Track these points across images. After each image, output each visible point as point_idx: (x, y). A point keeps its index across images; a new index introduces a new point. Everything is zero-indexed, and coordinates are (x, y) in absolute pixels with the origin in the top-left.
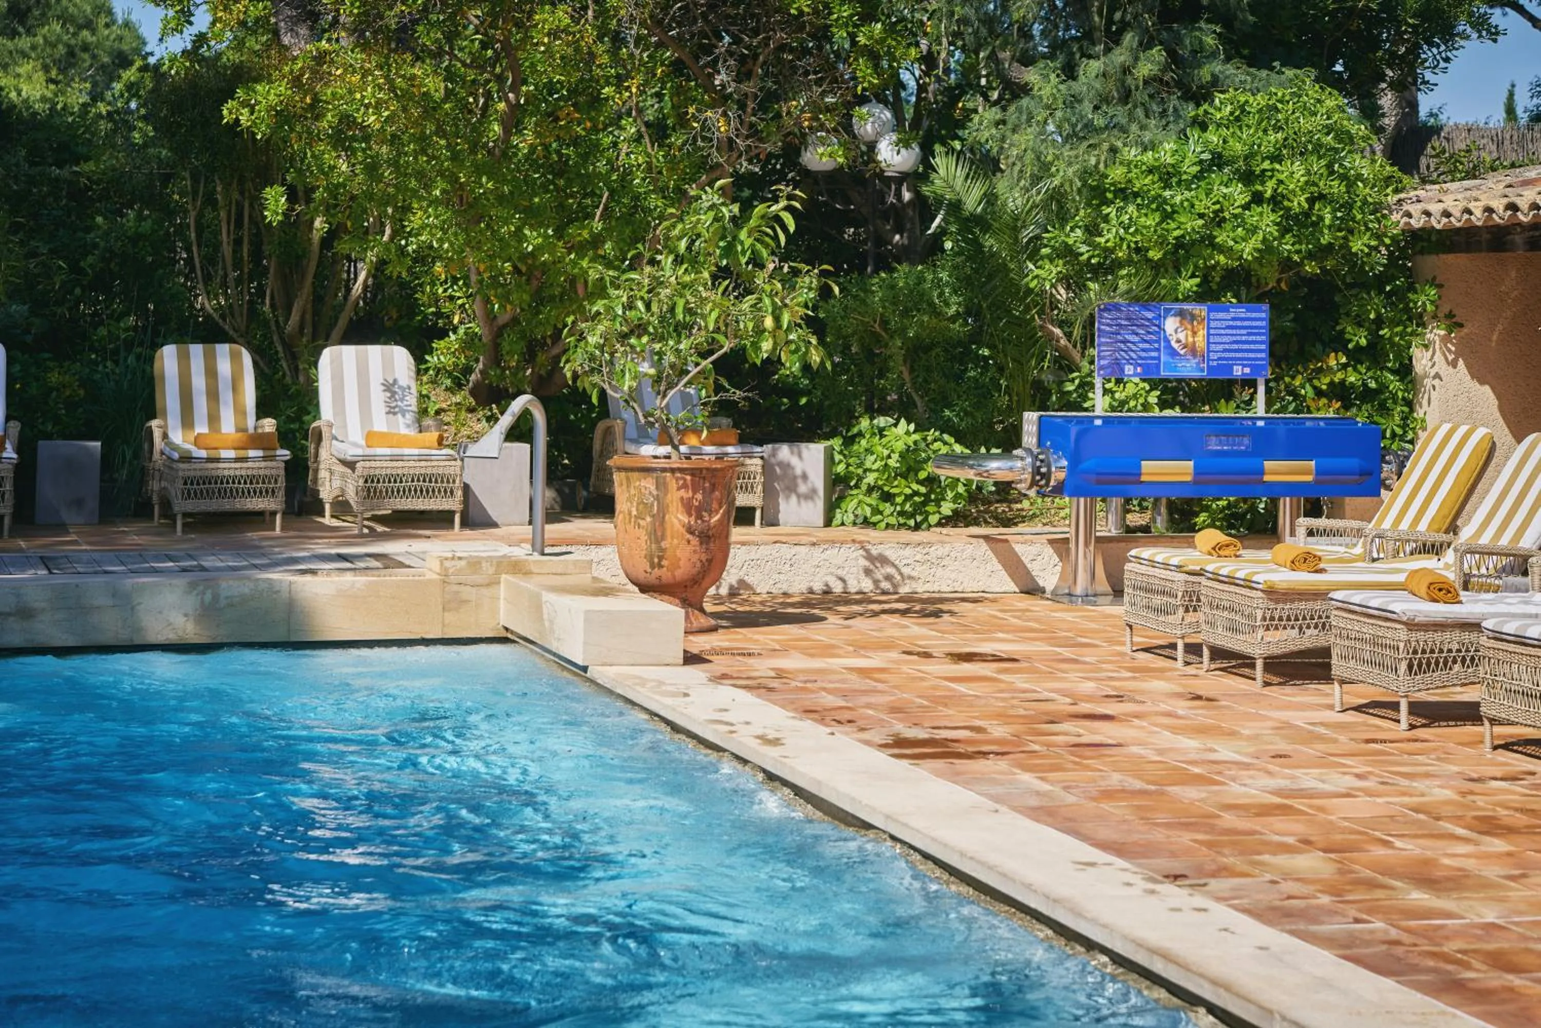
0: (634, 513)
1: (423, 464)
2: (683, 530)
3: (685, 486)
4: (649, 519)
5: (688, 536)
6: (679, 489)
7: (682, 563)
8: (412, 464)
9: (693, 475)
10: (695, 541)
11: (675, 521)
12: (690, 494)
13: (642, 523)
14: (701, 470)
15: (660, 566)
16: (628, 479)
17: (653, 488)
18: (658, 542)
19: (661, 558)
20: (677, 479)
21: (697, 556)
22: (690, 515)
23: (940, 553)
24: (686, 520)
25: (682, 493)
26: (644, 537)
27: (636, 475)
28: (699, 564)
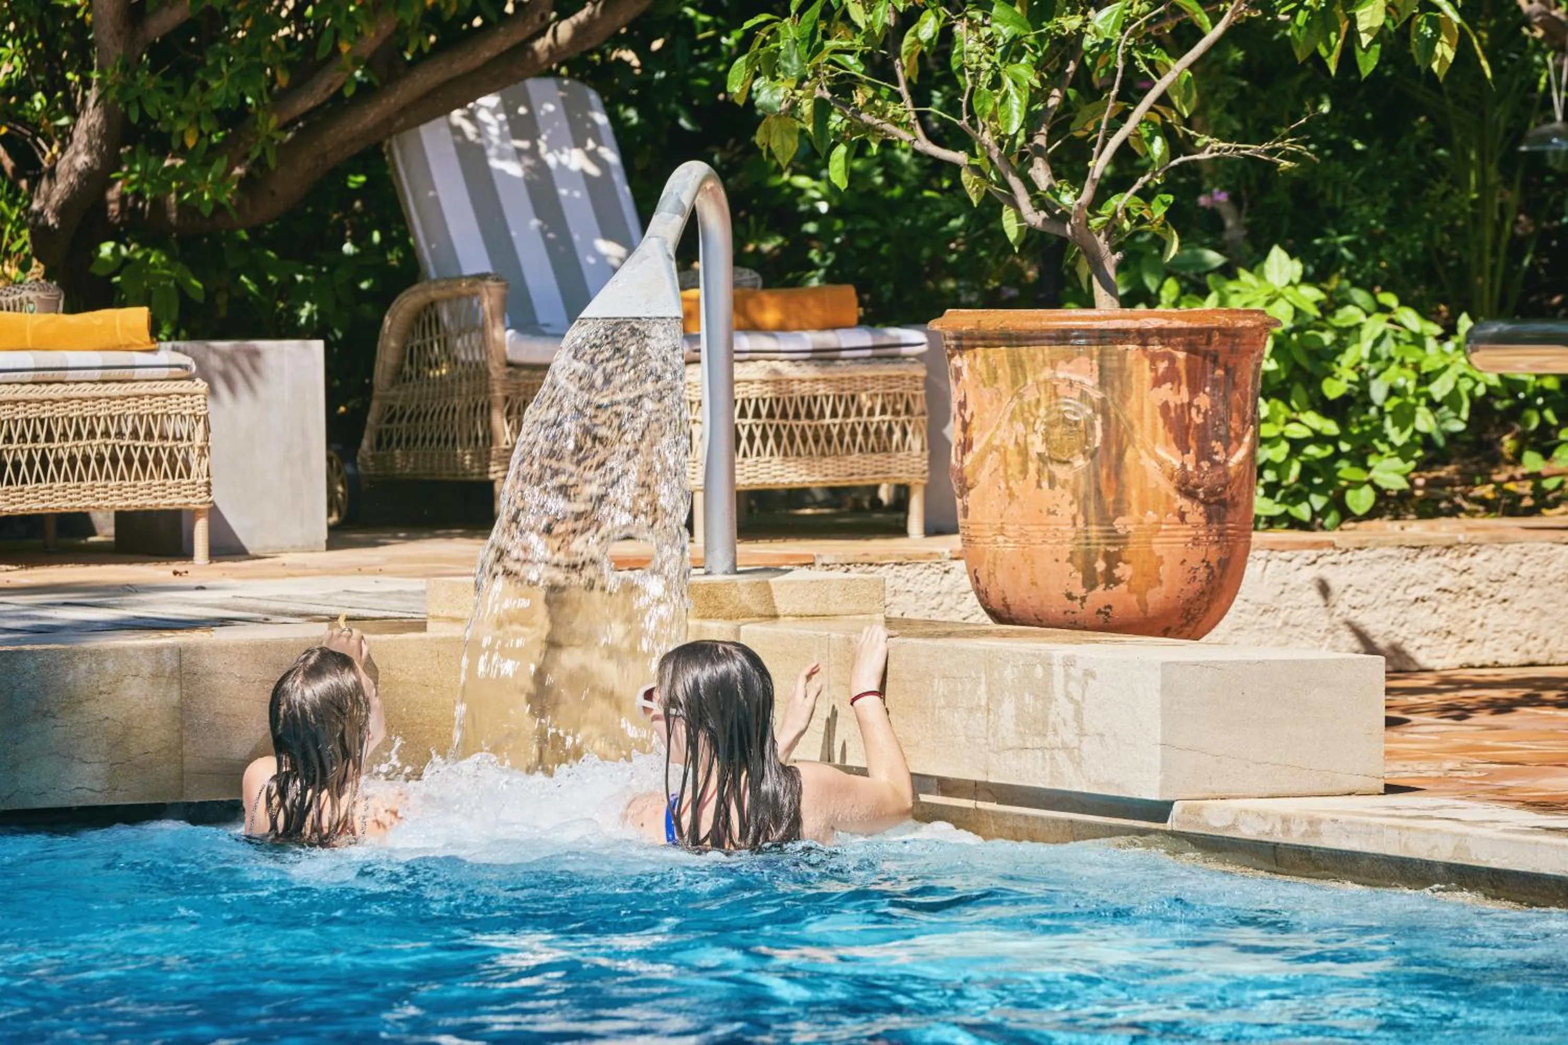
0: (1037, 446)
1: (114, 389)
2: (1168, 488)
3: (1171, 376)
4: (1080, 462)
5: (1182, 502)
6: (1158, 382)
7: (1164, 571)
8: (87, 390)
9: (1191, 349)
10: (1196, 513)
11: (1150, 465)
12: (1184, 396)
13: (1061, 472)
14: (1208, 333)
15: (1111, 580)
16: (1017, 365)
17: (1091, 382)
18: (1105, 519)
19: (1112, 560)
20: (1154, 358)
21: (1200, 552)
22: (1185, 449)
23: (1495, 568)
24: (1174, 459)
25: (1166, 392)
26: (1067, 509)
27: (1042, 352)
28: (1202, 574)
